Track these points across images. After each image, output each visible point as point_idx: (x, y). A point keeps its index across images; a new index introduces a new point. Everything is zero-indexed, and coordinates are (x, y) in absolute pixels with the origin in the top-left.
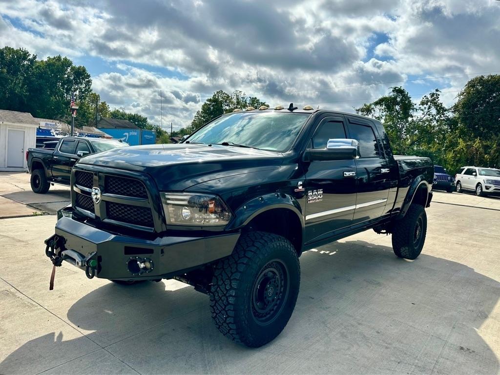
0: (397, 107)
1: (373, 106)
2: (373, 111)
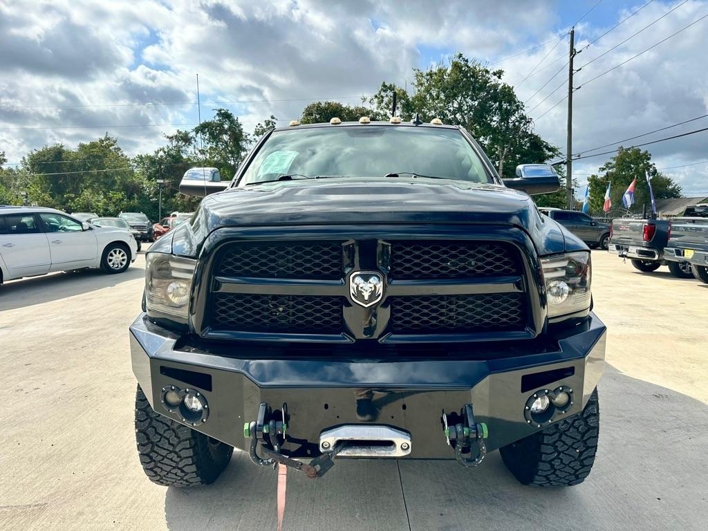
0: (226, 137)
1: (192, 134)
2: (193, 142)
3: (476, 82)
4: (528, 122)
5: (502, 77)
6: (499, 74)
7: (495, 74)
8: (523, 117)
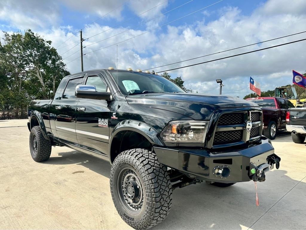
3: (39, 44)
4: (64, 66)
5: (51, 44)
6: (50, 42)
7: (47, 42)
8: (62, 63)
